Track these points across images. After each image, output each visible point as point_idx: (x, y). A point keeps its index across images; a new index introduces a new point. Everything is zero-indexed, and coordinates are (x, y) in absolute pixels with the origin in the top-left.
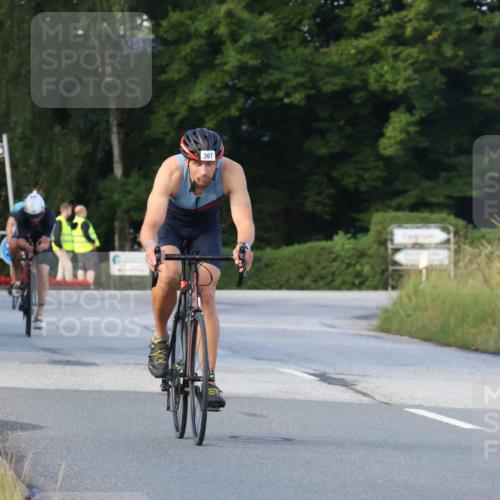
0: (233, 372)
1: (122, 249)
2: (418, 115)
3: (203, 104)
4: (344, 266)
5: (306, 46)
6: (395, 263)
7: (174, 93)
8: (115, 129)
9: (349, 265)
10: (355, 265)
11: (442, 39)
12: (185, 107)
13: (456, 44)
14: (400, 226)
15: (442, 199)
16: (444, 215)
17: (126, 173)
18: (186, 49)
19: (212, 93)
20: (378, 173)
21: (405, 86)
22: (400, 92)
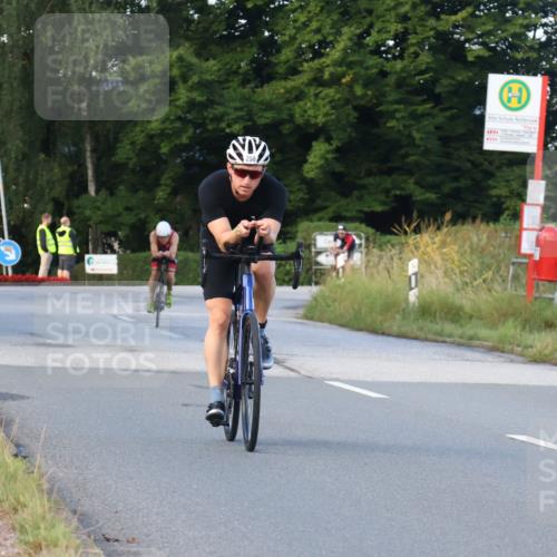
0: (186, 352)
1: (95, 252)
2: (335, 143)
5: (244, 87)
6: (318, 263)
8: (88, 154)
11: (354, 81)
12: (143, 135)
13: (366, 86)
14: (321, 234)
15: (354, 213)
16: (357, 224)
17: (97, 191)
19: (167, 125)
20: (301, 195)
21: (324, 120)
22: (320, 125)
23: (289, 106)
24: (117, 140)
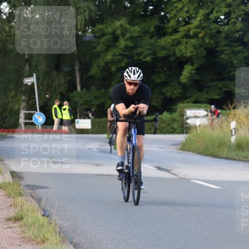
1: (80, 118)
2: (196, 66)
3: (111, 60)
4: (167, 125)
5: (152, 39)
6: (187, 124)
7: (99, 57)
9: (169, 125)
10: (171, 124)
11: (205, 35)
12: (103, 62)
13: (210, 38)
14: (189, 109)
15: (204, 99)
16: (206, 105)
17: (82, 89)
18: (103, 39)
19: (115, 57)
20: (179, 91)
21: (190, 54)
22: (188, 57)
23: (173, 48)
24: (91, 65)
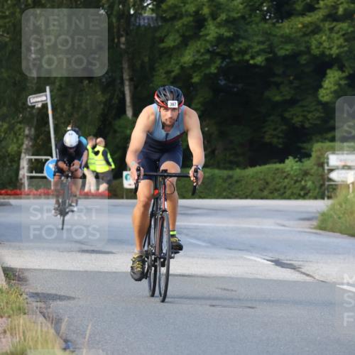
0: (212, 258)
2: (348, 71)
3: (191, 65)
4: (293, 182)
6: (330, 180)
7: (170, 56)
8: (127, 83)
9: (296, 181)
10: (301, 181)
12: (178, 67)
14: (334, 153)
18: (178, 24)
19: (198, 57)
20: (317, 114)
21: (337, 52)
22: (334, 56)
23: (307, 39)
24: (153, 69)
